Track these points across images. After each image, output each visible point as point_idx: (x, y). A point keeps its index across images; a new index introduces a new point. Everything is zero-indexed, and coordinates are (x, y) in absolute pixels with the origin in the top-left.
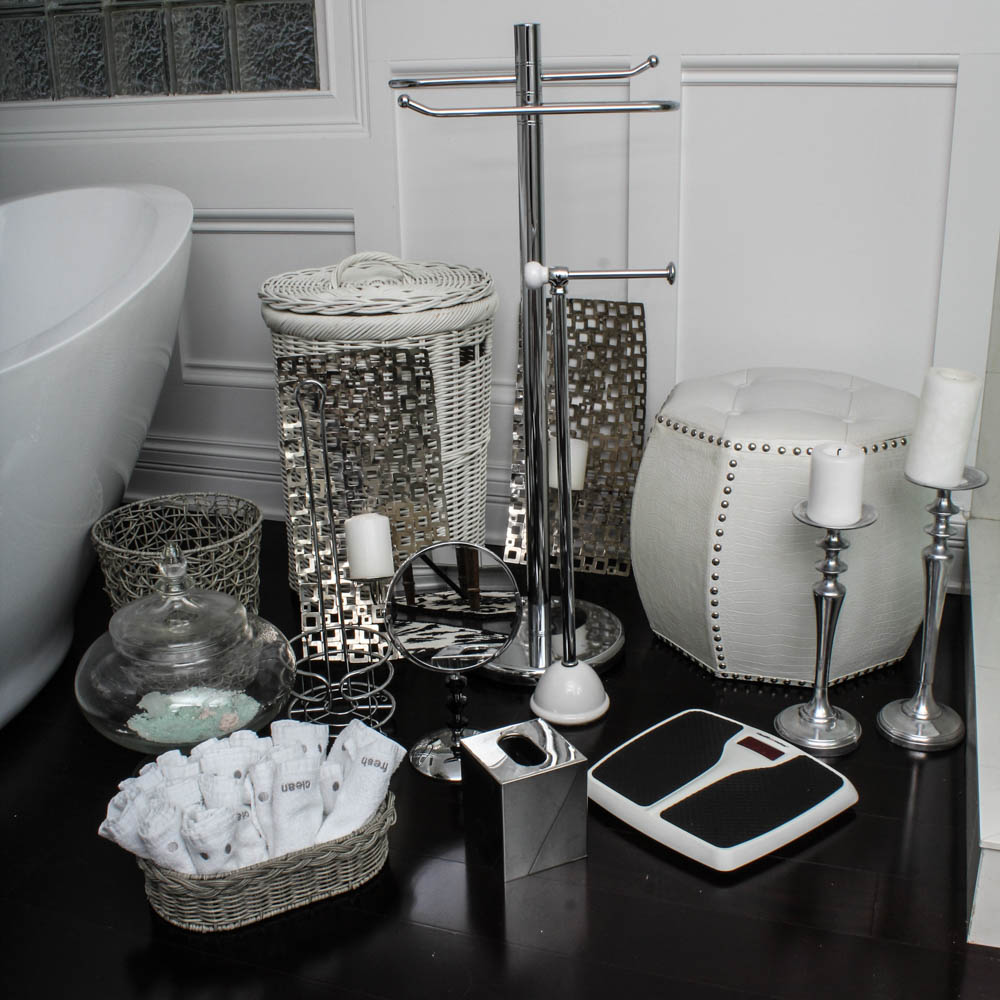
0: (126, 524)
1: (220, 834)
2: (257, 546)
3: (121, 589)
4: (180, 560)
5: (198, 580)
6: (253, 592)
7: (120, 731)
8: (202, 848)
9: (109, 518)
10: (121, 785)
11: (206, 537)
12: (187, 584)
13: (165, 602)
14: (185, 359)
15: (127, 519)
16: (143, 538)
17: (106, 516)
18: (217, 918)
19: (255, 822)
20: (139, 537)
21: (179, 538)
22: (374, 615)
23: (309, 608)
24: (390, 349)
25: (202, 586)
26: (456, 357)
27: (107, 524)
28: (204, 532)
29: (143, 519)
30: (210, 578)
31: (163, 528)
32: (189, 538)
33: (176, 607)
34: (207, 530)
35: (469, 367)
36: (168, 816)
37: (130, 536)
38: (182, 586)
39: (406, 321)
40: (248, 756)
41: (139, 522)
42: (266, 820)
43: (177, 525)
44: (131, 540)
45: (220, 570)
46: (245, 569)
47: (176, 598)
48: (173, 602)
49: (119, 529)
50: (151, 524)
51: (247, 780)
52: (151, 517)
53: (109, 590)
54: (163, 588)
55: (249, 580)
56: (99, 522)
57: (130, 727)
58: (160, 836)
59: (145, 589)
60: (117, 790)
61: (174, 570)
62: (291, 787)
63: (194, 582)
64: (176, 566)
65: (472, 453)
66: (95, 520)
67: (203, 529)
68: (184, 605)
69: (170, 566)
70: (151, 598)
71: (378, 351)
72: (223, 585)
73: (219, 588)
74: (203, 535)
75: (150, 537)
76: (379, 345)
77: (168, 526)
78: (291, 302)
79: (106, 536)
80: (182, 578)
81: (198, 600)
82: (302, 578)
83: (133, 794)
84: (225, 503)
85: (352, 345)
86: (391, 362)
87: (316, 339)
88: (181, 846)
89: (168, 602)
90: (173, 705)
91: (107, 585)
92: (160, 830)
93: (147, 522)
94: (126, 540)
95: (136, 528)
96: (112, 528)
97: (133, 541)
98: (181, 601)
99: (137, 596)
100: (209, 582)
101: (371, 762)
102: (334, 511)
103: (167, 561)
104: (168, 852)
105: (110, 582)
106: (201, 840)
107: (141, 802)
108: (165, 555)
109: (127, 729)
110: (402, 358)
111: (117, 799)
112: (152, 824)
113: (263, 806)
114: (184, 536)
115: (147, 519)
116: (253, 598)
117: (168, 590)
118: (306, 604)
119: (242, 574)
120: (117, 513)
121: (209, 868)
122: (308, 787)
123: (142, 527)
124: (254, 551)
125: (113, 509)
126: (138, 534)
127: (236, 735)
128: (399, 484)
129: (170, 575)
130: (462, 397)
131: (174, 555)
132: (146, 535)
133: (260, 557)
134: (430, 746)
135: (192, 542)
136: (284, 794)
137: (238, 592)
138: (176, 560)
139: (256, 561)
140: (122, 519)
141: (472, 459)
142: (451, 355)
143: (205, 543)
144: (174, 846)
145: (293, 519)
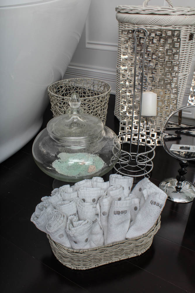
0: (61, 87)
1: (83, 234)
2: (108, 99)
3: (56, 110)
4: (78, 101)
5: (85, 109)
6: (104, 116)
7: (48, 168)
8: (74, 239)
9: (55, 84)
10: (42, 199)
11: (89, 95)
12: (80, 111)
13: (70, 118)
14: (87, 41)
15: (62, 85)
16: (67, 93)
17: (54, 83)
18: (78, 266)
19: (100, 223)
20: (66, 92)
21: (80, 94)
22: (145, 129)
23: (123, 124)
24: (165, 29)
25: (86, 112)
26: (188, 37)
27: (54, 86)
28: (89, 93)
29: (68, 86)
30: (89, 110)
31: (74, 90)
32: (83, 94)
33: (75, 121)
34: (90, 92)
35: (191, 42)
36: (60, 221)
37: (62, 92)
38: (78, 112)
39: (174, 18)
40: (99, 192)
41: (66, 87)
42: (104, 223)
43: (79, 90)
44: (63, 93)
45: (94, 107)
46: (103, 107)
47: (75, 117)
48: (74, 118)
49: (59, 89)
50: (70, 88)
51: (98, 204)
52: (71, 86)
53: (53, 110)
54: (70, 112)
55: (103, 112)
56: (51, 85)
57: (53, 166)
58: (56, 232)
59: (65, 111)
60: (40, 201)
61: (75, 105)
62: (118, 213)
63: (83, 110)
64: (76, 103)
65: (185, 75)
66: (50, 84)
67: (88, 92)
68: (78, 120)
69: (74, 103)
70: (66, 115)
71: (160, 30)
72: (94, 113)
73: (92, 114)
74: (88, 94)
75: (69, 93)
76: (161, 28)
77: (76, 89)
78: (129, 9)
79: (53, 90)
80: (78, 108)
81: (84, 118)
82: (121, 113)
83: (47, 205)
84: (97, 83)
85: (150, 27)
86: (165, 35)
87: (137, 24)
88: (65, 236)
89: (72, 118)
90: (69, 163)
91: (52, 108)
92: (56, 229)
93: (69, 87)
94: (61, 93)
95: (65, 89)
96: (56, 88)
97: (64, 93)
98: (77, 118)
99: (61, 114)
100: (89, 111)
101: (155, 203)
102: (135, 90)
103: (73, 101)
104: (59, 238)
105: (53, 107)
106: (74, 237)
107: (49, 210)
108: (72, 98)
109: (51, 167)
110: (169, 33)
111: (39, 205)
112: (52, 225)
113: (104, 218)
114: (81, 94)
115: (69, 86)
116: (104, 119)
117: (72, 113)
118: (122, 122)
119: (101, 109)
120: (59, 83)
121: (77, 247)
122: (126, 213)
123: (67, 89)
124: (106, 101)
125: (57, 81)
126: (65, 91)
127: (95, 179)
128: (160, 83)
129: (73, 107)
130: (186, 53)
131: (76, 98)
132: (68, 92)
133: (108, 104)
134: (166, 185)
135: (84, 96)
136: (115, 215)
137: (99, 116)
138: (76, 101)
139: (107, 105)
140: (60, 85)
141: (185, 77)
142: (186, 35)
143: (89, 96)
144: (62, 236)
145: (121, 91)
